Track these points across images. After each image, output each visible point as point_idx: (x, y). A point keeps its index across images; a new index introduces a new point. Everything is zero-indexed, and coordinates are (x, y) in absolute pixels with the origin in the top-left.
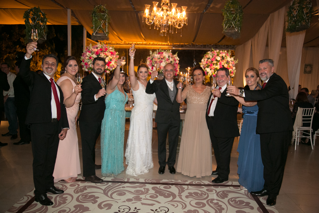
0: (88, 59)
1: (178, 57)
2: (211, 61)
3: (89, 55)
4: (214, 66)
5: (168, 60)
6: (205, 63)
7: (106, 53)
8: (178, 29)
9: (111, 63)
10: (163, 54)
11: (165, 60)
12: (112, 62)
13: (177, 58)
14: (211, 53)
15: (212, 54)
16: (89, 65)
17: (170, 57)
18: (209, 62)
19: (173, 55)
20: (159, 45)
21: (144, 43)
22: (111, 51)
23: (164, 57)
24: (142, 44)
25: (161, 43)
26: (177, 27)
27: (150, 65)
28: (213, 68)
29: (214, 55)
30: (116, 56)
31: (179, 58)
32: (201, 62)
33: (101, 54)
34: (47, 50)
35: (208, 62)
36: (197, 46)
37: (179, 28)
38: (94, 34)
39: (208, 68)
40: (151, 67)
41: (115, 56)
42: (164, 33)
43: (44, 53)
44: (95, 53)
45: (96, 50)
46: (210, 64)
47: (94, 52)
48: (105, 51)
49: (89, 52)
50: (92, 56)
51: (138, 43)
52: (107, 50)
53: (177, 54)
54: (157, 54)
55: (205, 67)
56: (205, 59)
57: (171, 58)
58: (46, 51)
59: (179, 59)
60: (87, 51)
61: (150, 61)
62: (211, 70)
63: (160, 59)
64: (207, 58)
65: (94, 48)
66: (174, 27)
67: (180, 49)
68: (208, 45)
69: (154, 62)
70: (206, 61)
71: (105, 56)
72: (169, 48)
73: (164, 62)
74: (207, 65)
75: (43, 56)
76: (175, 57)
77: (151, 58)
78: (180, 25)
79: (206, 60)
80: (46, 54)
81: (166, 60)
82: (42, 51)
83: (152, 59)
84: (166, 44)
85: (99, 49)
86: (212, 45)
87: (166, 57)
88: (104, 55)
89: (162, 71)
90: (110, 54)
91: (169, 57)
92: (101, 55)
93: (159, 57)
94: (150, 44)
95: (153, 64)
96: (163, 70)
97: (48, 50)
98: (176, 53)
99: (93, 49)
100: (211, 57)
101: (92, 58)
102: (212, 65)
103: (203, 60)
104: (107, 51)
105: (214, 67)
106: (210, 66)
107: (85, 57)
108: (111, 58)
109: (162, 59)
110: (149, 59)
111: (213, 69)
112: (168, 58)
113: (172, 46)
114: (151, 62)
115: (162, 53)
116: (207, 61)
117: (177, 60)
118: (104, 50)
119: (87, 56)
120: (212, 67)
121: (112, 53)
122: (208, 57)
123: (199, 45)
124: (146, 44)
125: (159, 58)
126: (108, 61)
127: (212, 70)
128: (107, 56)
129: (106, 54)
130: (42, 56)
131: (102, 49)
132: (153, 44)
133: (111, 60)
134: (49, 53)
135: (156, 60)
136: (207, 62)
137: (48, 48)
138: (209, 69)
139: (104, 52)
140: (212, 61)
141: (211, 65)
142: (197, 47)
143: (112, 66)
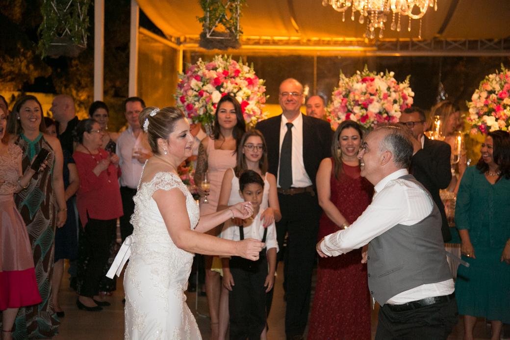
0: (196, 96)
1: (410, 90)
2: (498, 99)
3: (197, 85)
4: (505, 111)
5: (386, 96)
6: (481, 104)
7: (238, 80)
8: (412, 19)
9: (248, 104)
10: (373, 83)
11: (379, 96)
12: (249, 102)
13: (410, 93)
14: (498, 79)
15: (501, 79)
16: (196, 110)
17: (392, 90)
18: (494, 101)
19: (398, 84)
20: (336, 43)
21: (293, 38)
22: (248, 76)
23: (377, 90)
24: (287, 43)
25: (341, 39)
26: (409, 13)
27: (342, 110)
28: (504, 117)
29: (505, 83)
30: (259, 88)
31: (412, 90)
32: (471, 101)
33: (225, 85)
34: (23, 58)
35: (490, 102)
36: (450, 44)
37: (416, 17)
38: (208, 36)
39: (488, 115)
40: (345, 115)
41: (256, 89)
42: (377, 30)
43: (13, 66)
44: (213, 81)
45: (214, 74)
46: (494, 106)
47: (210, 79)
48: (234, 77)
49: (198, 78)
50: (205, 88)
51: (276, 38)
52: (240, 75)
53: (407, 81)
54: (357, 82)
55: (482, 113)
56: (481, 92)
57: (395, 91)
58: (21, 62)
59: (413, 94)
60: (191, 76)
61: (342, 100)
62: (497, 120)
63: (368, 95)
64: (486, 90)
65: (209, 70)
66: (401, 15)
67: (397, 55)
68: (481, 42)
69: (352, 103)
70: (483, 100)
71: (235, 88)
72: (365, 51)
73: (378, 101)
74: (486, 109)
75: (10, 75)
76: (404, 88)
77: (344, 93)
78: (416, 10)
79: (485, 95)
80: (20, 70)
81: (382, 97)
82: (10, 62)
83: (346, 96)
84: (358, 41)
85: (220, 70)
86: (496, 40)
87: (382, 89)
88: (234, 85)
89: (373, 125)
90: (246, 83)
91: (389, 89)
92: (227, 87)
93: (364, 90)
94: (309, 40)
95: (349, 107)
96: (373, 123)
97: (26, 58)
98: (406, 79)
99: (207, 72)
100: (497, 88)
101: (205, 94)
102: (502, 107)
103: (475, 96)
104: (238, 76)
105: (505, 114)
106: (494, 111)
107: (186, 91)
108: (249, 92)
109: (371, 95)
110: (340, 93)
111: (504, 120)
112: (386, 92)
113: (375, 48)
114: (344, 101)
115: (372, 80)
116: (487, 98)
117: (409, 98)
118: (233, 75)
119: (193, 89)
120: (502, 113)
121: (250, 82)
122: (490, 88)
123: (455, 42)
124: (298, 43)
125: (365, 93)
126: (243, 99)
127: (499, 121)
128: (240, 89)
129: (236, 84)
130: (7, 75)
131: (228, 73)
132: (319, 40)
133: (248, 98)
134: (27, 66)
135: (357, 98)
136: (486, 101)
137: (26, 54)
138: (493, 118)
139: (231, 78)
140: (502, 99)
141: (499, 109)
142: (450, 47)
143: (252, 113)
